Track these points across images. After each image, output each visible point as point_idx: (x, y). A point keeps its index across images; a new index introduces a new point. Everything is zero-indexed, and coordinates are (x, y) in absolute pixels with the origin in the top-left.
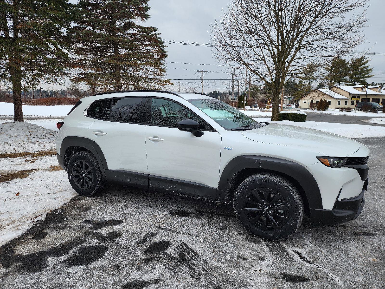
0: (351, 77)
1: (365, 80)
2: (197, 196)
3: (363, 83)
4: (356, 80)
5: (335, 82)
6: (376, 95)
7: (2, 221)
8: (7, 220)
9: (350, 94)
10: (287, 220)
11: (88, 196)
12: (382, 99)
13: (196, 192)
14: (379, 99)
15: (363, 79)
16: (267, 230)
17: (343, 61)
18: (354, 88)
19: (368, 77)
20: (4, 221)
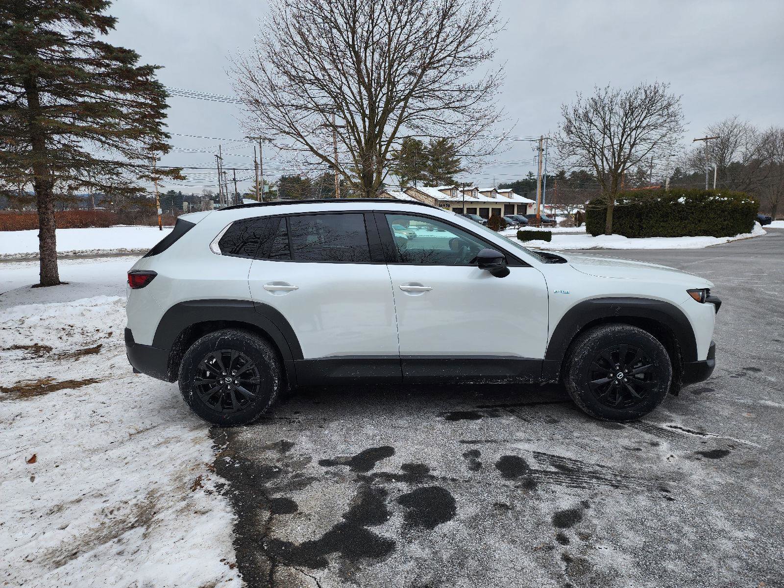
0: (432, 172)
1: (451, 178)
2: (503, 378)
3: (450, 182)
4: (439, 178)
5: (409, 179)
6: (472, 202)
7: (109, 514)
8: (119, 509)
9: (436, 200)
10: (654, 386)
11: (246, 425)
12: (493, 209)
13: (500, 372)
14: (476, 209)
15: (449, 176)
16: (625, 408)
17: (417, 144)
18: (440, 190)
19: (456, 172)
20: (115, 512)
